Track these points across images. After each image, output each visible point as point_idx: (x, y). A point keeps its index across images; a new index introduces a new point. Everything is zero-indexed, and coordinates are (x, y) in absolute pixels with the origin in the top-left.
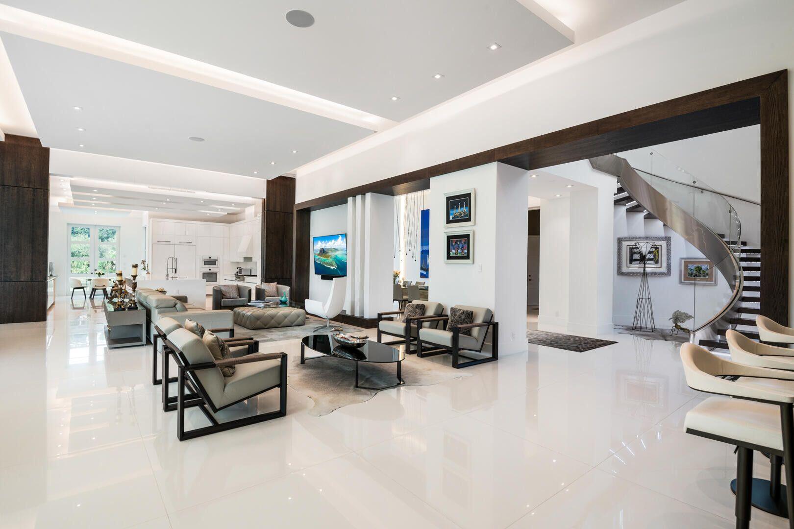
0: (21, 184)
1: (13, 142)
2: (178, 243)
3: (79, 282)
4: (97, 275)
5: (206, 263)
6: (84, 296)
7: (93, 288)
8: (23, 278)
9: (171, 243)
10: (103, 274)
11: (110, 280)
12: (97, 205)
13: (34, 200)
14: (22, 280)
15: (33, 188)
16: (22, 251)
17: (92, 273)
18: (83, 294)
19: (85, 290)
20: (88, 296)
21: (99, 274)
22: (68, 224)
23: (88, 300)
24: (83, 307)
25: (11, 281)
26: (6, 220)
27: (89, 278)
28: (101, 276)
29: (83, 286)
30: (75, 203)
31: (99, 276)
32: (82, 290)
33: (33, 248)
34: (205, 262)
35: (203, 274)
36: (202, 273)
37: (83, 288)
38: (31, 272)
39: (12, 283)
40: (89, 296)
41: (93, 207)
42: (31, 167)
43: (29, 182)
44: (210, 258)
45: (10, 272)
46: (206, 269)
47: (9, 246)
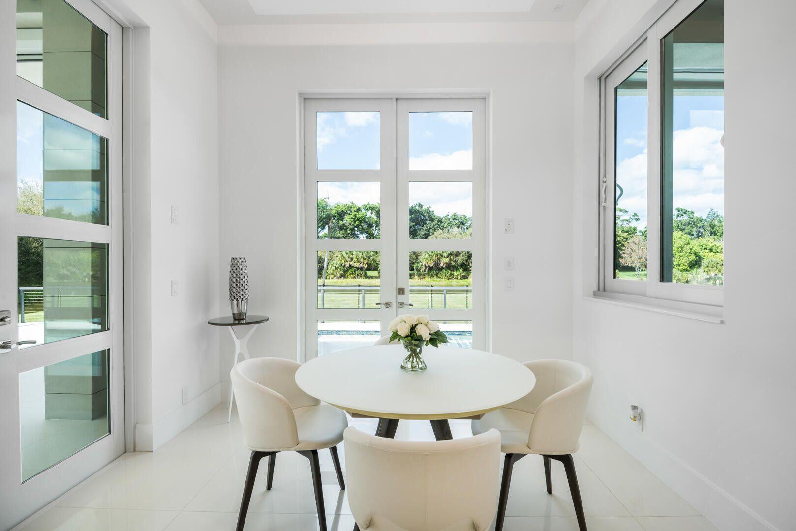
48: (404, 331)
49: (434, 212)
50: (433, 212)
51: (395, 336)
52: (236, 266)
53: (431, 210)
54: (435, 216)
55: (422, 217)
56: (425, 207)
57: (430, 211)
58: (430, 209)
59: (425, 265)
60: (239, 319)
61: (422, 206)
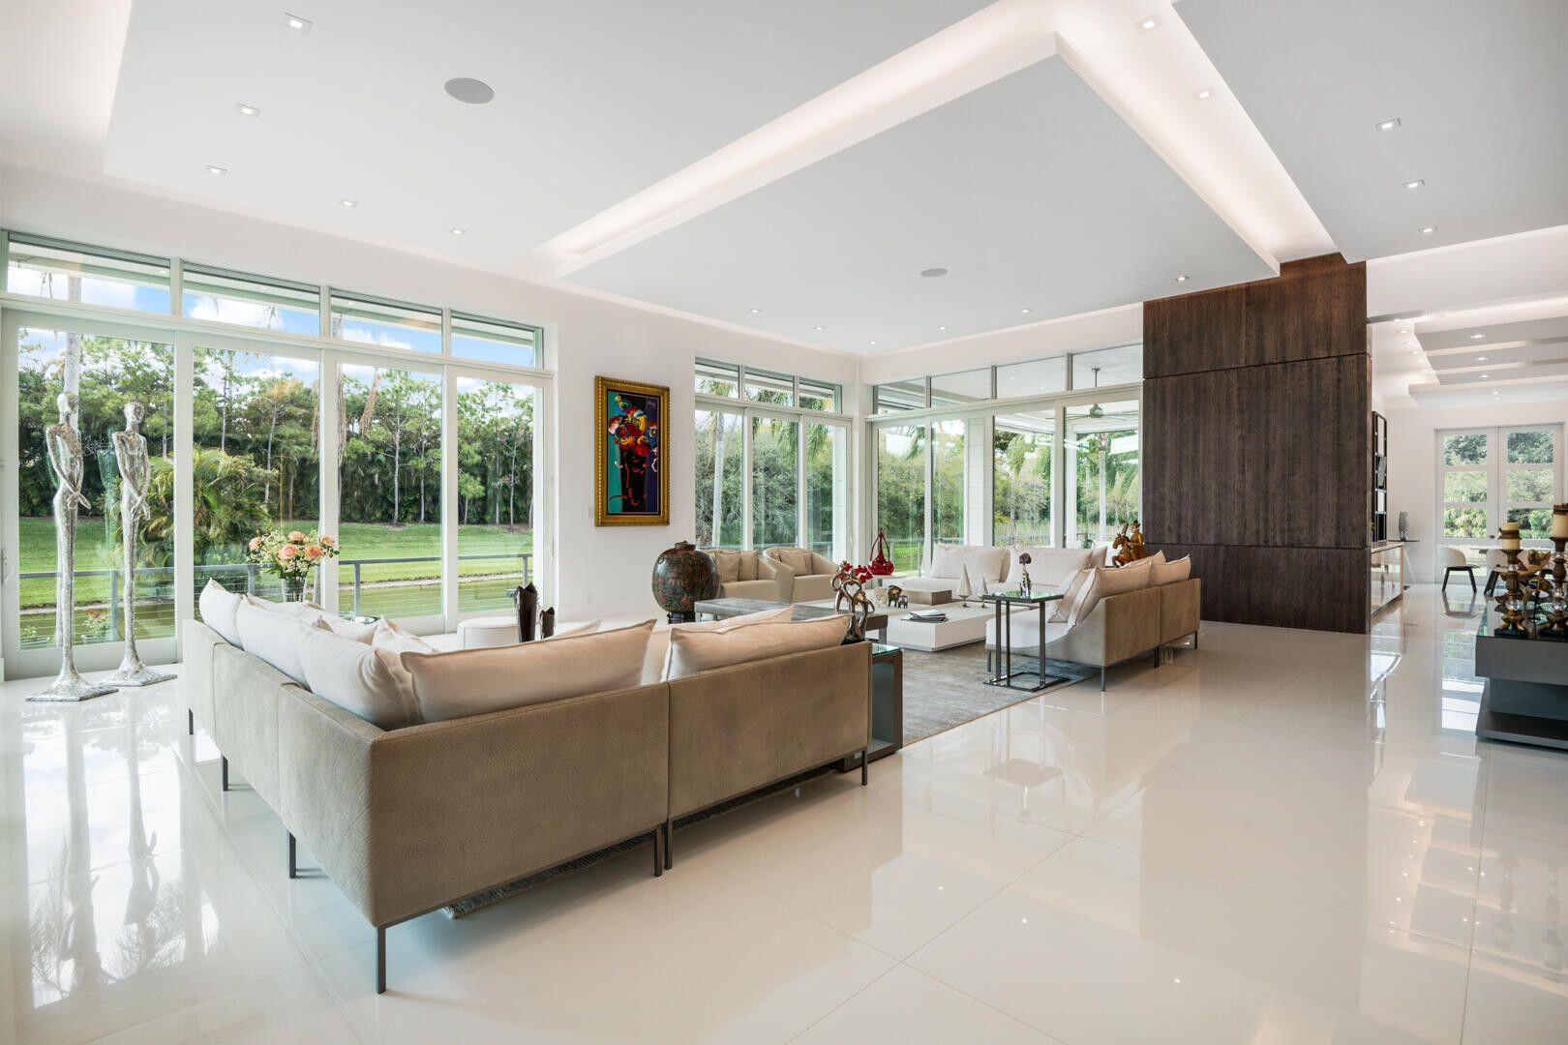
0: (1314, 354)
1: (1297, 274)
3: (1461, 555)
6: (1471, 587)
7: (1493, 572)
8: (1321, 542)
12: (1494, 375)
13: (1339, 380)
14: (1321, 545)
15: (1337, 357)
16: (1320, 487)
17: (1492, 537)
18: (1469, 581)
19: (1475, 574)
20: (1481, 589)
22: (1437, 431)
23: (1481, 596)
24: (1471, 612)
25: (1300, 546)
26: (1291, 429)
27: (1484, 547)
29: (1468, 564)
30: (1443, 380)
32: (1467, 573)
33: (1340, 479)
37: (1469, 569)
38: (1337, 530)
39: (1303, 551)
40: (1484, 588)
41: (1485, 384)
42: (1331, 314)
43: (1329, 347)
45: (1298, 528)
47: (1297, 477)
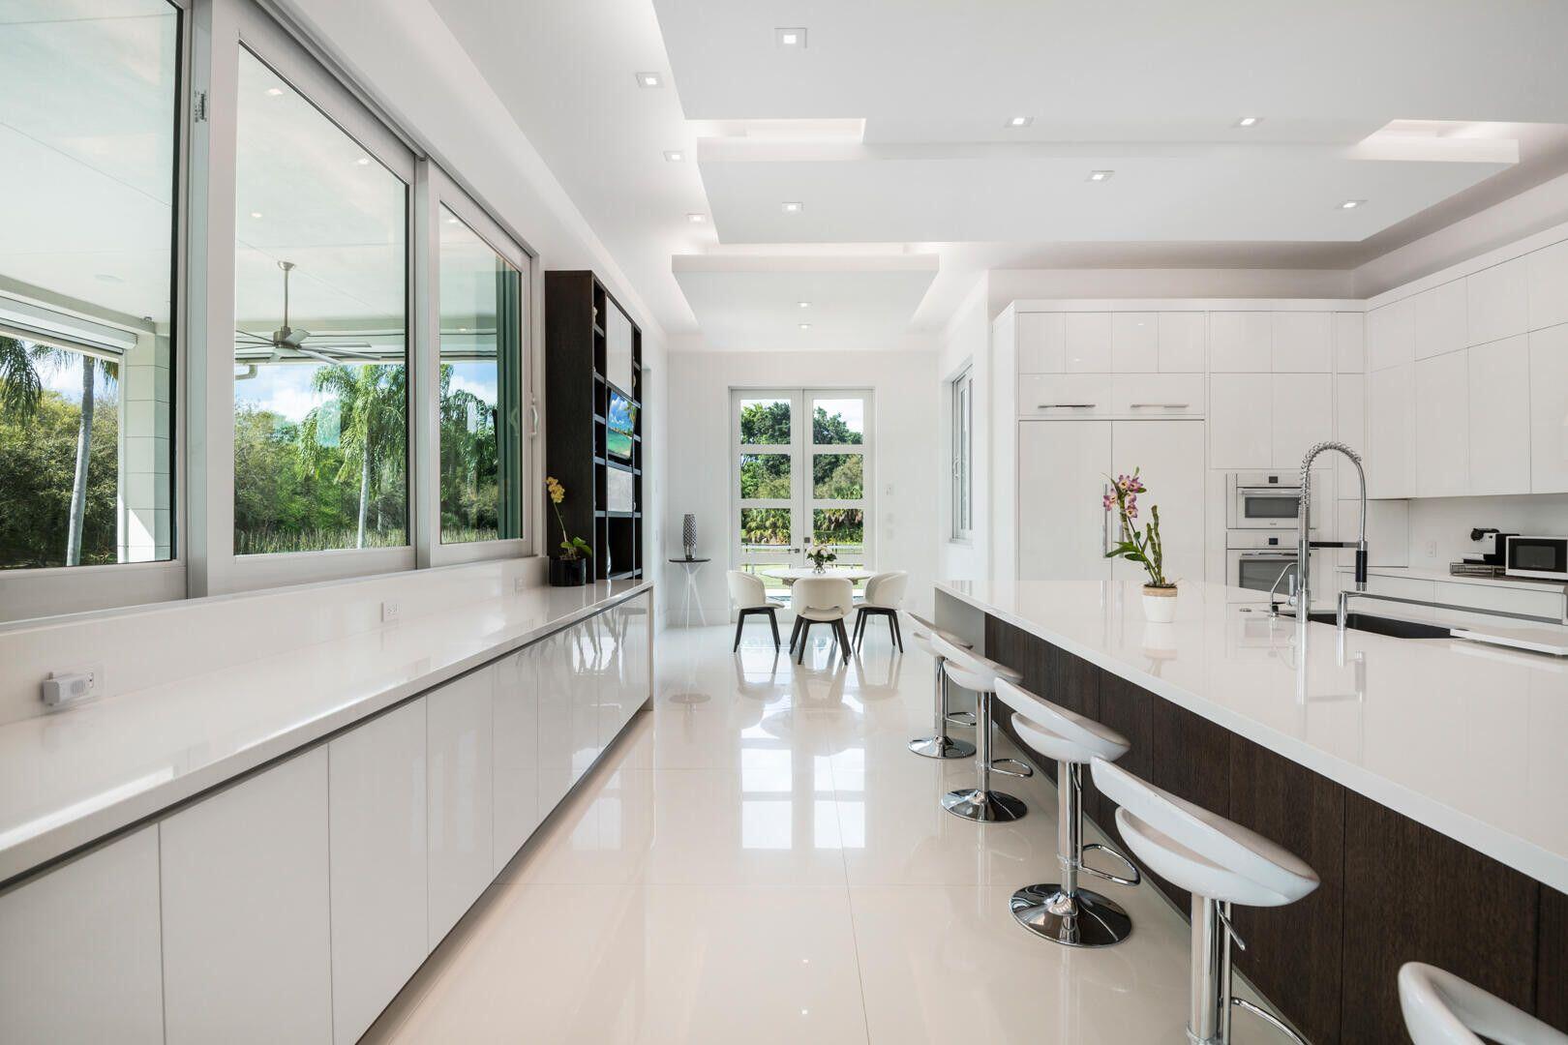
2: (1128, 413)
3: (759, 586)
4: (812, 562)
5: (1256, 507)
6: (773, 644)
7: (801, 617)
9: (1096, 413)
10: (831, 557)
11: (855, 581)
18: (772, 634)
19: (777, 621)
20: (785, 646)
21: (819, 559)
23: (786, 659)
24: (772, 686)
28: (826, 564)
31: (819, 565)
32: (768, 618)
34: (1248, 500)
35: (1242, 563)
36: (1235, 559)
37: (770, 610)
40: (789, 645)
44: (1273, 480)
46: (1256, 535)
48: (814, 553)
49: (847, 424)
50: (844, 423)
51: (810, 556)
52: (688, 520)
53: (841, 420)
54: (848, 431)
55: (826, 433)
56: (829, 416)
57: (839, 423)
58: (839, 419)
59: (830, 519)
60: (689, 559)
61: (825, 413)
